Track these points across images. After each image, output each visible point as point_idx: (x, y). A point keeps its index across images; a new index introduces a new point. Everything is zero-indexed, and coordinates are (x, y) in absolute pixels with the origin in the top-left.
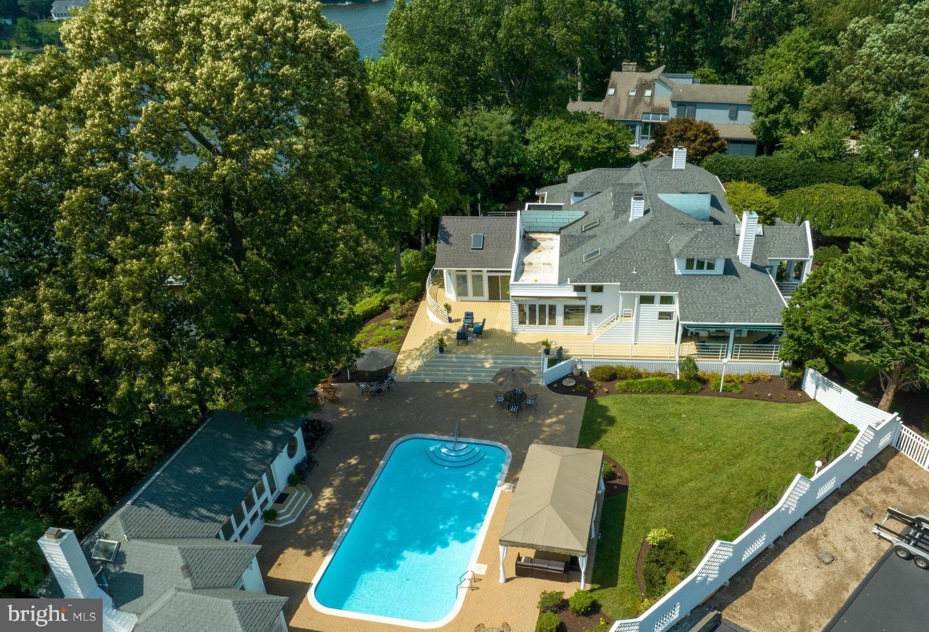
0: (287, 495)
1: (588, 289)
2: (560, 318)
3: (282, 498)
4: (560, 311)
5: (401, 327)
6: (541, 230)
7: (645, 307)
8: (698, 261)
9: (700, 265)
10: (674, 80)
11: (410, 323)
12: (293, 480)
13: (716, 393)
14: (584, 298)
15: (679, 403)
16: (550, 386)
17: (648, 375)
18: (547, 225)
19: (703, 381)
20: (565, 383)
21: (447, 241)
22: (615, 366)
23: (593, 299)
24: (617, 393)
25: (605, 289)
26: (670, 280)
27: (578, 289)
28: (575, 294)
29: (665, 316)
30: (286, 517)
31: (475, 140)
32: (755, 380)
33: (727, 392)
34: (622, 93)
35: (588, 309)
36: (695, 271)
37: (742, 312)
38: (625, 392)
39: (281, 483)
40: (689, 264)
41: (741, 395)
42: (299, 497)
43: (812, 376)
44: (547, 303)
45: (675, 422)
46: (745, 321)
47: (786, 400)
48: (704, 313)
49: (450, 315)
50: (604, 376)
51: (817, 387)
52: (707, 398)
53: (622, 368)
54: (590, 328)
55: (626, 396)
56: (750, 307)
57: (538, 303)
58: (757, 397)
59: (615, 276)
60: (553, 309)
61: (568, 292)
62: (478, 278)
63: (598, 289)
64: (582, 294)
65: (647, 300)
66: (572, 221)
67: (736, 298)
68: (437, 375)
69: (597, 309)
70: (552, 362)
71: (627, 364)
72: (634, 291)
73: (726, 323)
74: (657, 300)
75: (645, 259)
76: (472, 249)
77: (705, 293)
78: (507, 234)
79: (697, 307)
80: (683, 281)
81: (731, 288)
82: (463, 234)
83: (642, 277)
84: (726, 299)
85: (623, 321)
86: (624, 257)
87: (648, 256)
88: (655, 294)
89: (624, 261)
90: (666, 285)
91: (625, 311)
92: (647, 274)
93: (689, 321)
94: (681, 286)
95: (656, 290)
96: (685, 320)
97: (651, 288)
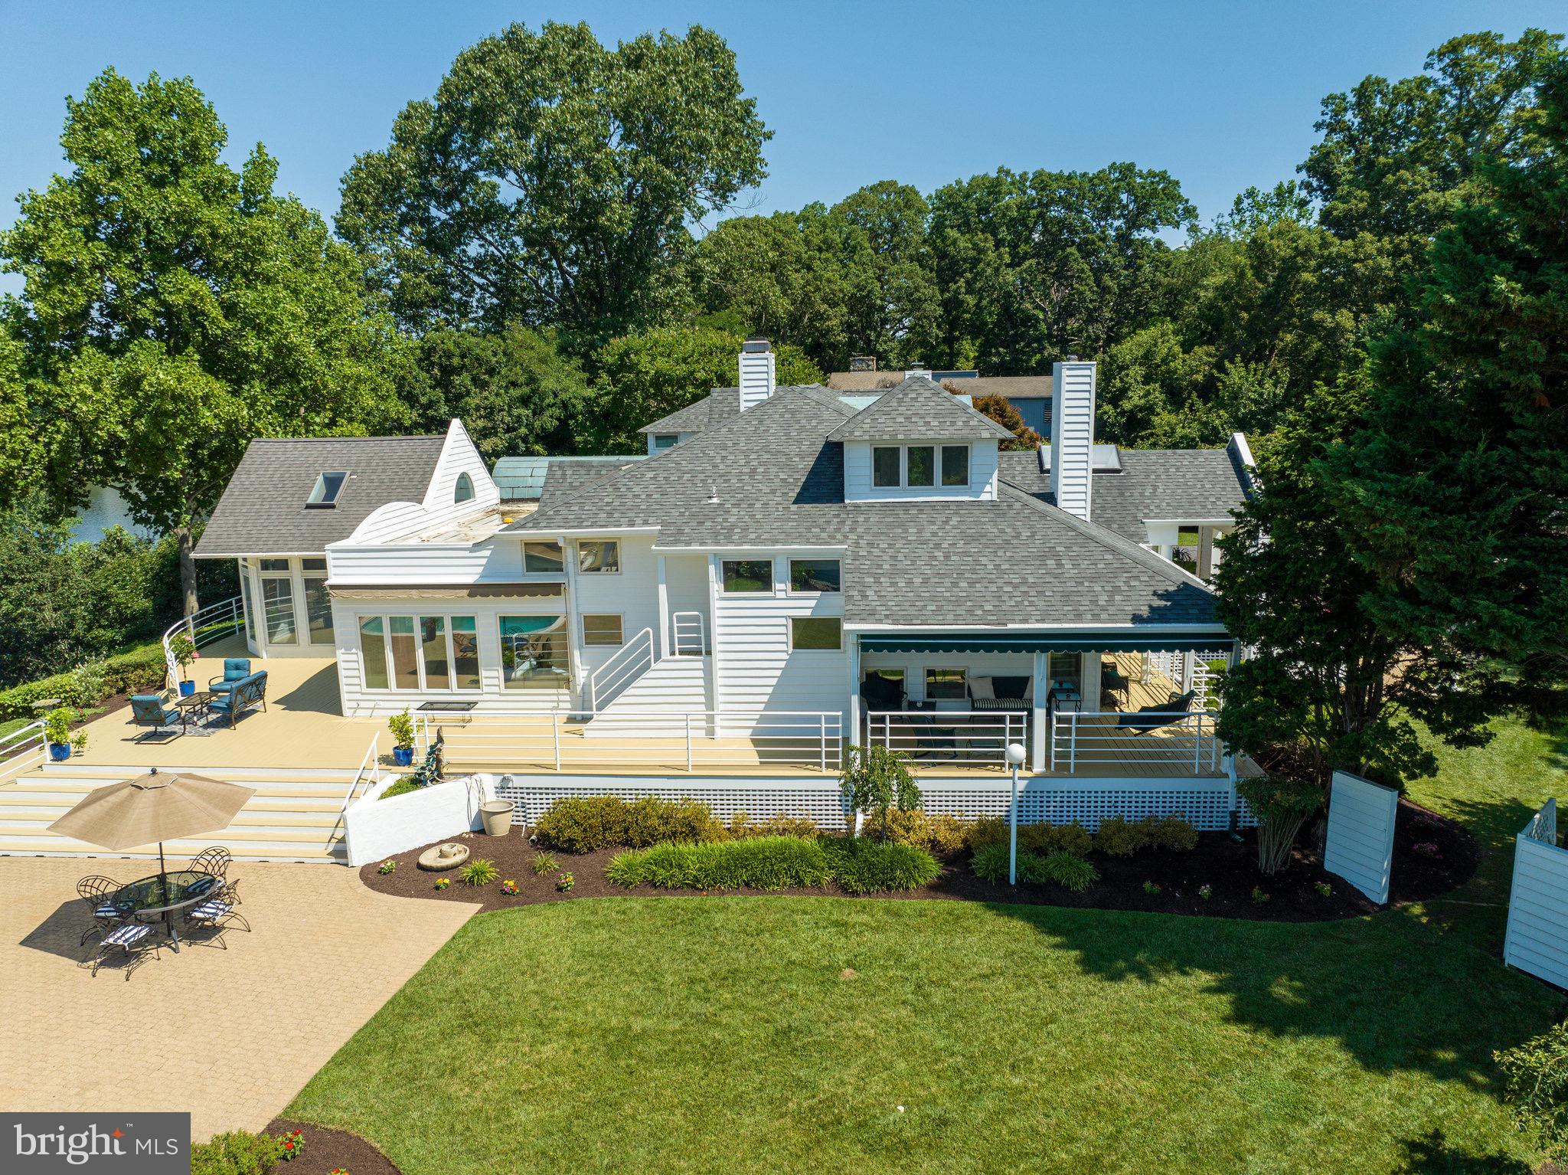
1: (571, 556)
2: (491, 665)
4: (489, 640)
7: (744, 603)
8: (913, 453)
9: (922, 476)
15: (840, 928)
16: (373, 870)
17: (746, 832)
20: (429, 859)
22: (627, 798)
23: (588, 594)
25: (624, 555)
26: (825, 516)
28: (529, 578)
35: (575, 633)
36: (905, 493)
38: (641, 884)
40: (886, 466)
44: (449, 611)
45: (802, 999)
48: (932, 599)
53: (647, 807)
55: (640, 900)
57: (417, 610)
59: (649, 512)
64: (552, 577)
65: (748, 576)
69: (604, 631)
72: (701, 544)
73: (1010, 626)
74: (781, 571)
75: (754, 471)
76: (309, 507)
77: (938, 546)
78: (415, 473)
79: (910, 583)
80: (867, 520)
81: (1026, 533)
82: (299, 476)
83: (735, 511)
84: (1009, 560)
85: (678, 657)
86: (691, 466)
87: (764, 464)
88: (774, 556)
89: (687, 476)
90: (809, 529)
91: (680, 619)
92: (751, 505)
93: (880, 621)
94: (860, 530)
95: (775, 542)
96: (863, 620)
97: (758, 537)
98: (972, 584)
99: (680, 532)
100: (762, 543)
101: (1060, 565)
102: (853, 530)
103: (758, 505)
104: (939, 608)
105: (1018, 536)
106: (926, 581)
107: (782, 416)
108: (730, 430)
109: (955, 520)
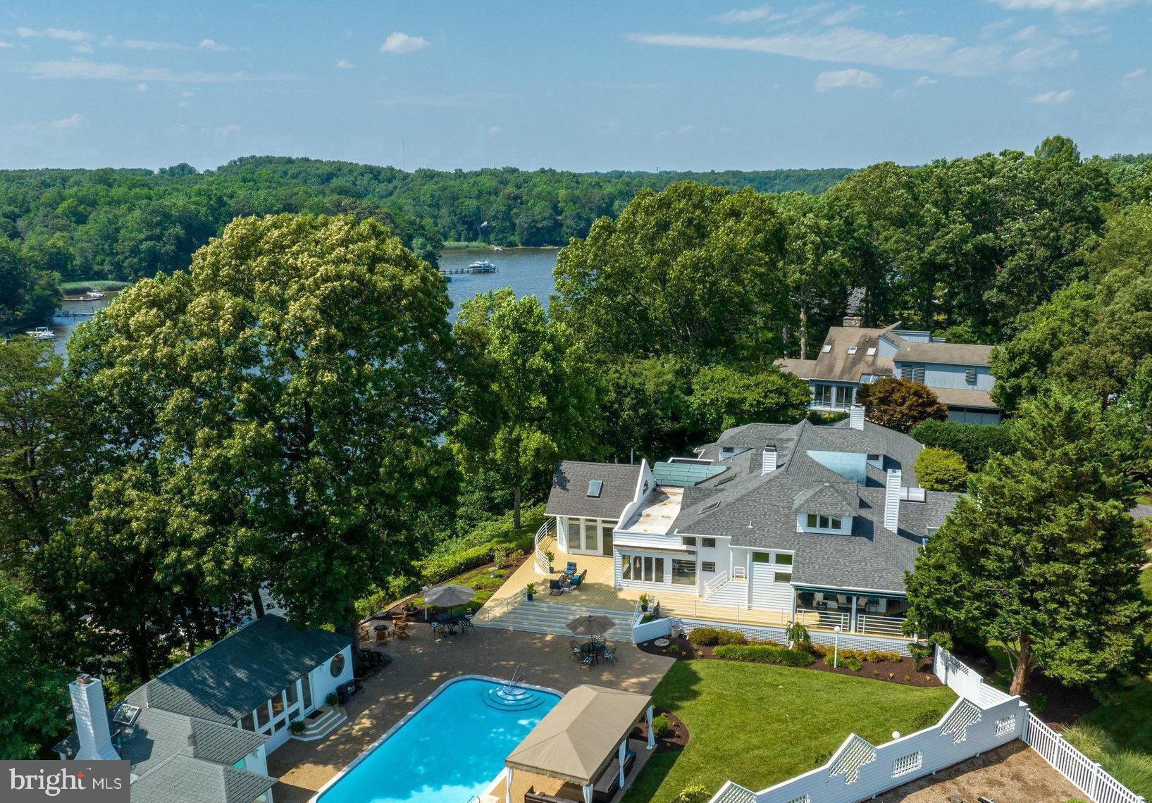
0: (321, 712)
1: (699, 542)
2: (668, 576)
3: (315, 715)
4: (668, 566)
5: (501, 576)
6: (674, 483)
7: (758, 566)
8: (821, 517)
9: (824, 523)
10: (906, 338)
11: (511, 573)
12: (330, 700)
13: (830, 668)
14: (693, 553)
15: (781, 674)
16: (640, 646)
17: (755, 643)
18: (682, 479)
19: (819, 655)
20: (657, 643)
21: (564, 487)
22: (718, 630)
23: (704, 555)
24: (714, 657)
25: (717, 543)
26: (788, 535)
27: (690, 541)
28: (684, 547)
29: (780, 577)
30: (314, 732)
31: (625, 387)
32: (881, 660)
33: (842, 668)
34: (840, 350)
35: (699, 567)
36: (817, 530)
37: (865, 577)
38: (723, 657)
39: (318, 700)
40: (812, 520)
41: (859, 672)
42: (334, 717)
43: (942, 655)
44: (654, 556)
45: (767, 691)
46: (866, 586)
47: (910, 683)
48: (821, 575)
49: (553, 564)
50: (703, 639)
51: (947, 669)
52: (816, 672)
53: (725, 633)
54: (702, 588)
55: (722, 662)
56: (875, 572)
57: (643, 555)
58: (877, 677)
59: (728, 530)
60: (660, 562)
61: (677, 544)
62: (591, 529)
63: (710, 543)
64: (691, 548)
65: (761, 557)
66: (709, 476)
67: (860, 561)
68: (521, 623)
69: (709, 567)
70: (646, 620)
71: (732, 629)
72: (746, 546)
74: (772, 558)
75: (765, 514)
76: (589, 496)
77: (826, 553)
79: (814, 567)
80: (806, 540)
82: (581, 481)
83: (757, 531)
85: (735, 581)
86: (743, 509)
87: (769, 510)
88: (771, 551)
89: (741, 514)
90: (783, 542)
91: (737, 569)
92: (763, 530)
93: (802, 582)
95: (771, 547)
96: (797, 581)
97: (765, 544)
98: (835, 570)
99: (738, 540)
100: (766, 547)
101: (866, 565)
102: (798, 544)
103: (766, 530)
104: (822, 578)
105: (855, 551)
106: (819, 567)
107: (778, 487)
108: (758, 492)
109: (834, 543)
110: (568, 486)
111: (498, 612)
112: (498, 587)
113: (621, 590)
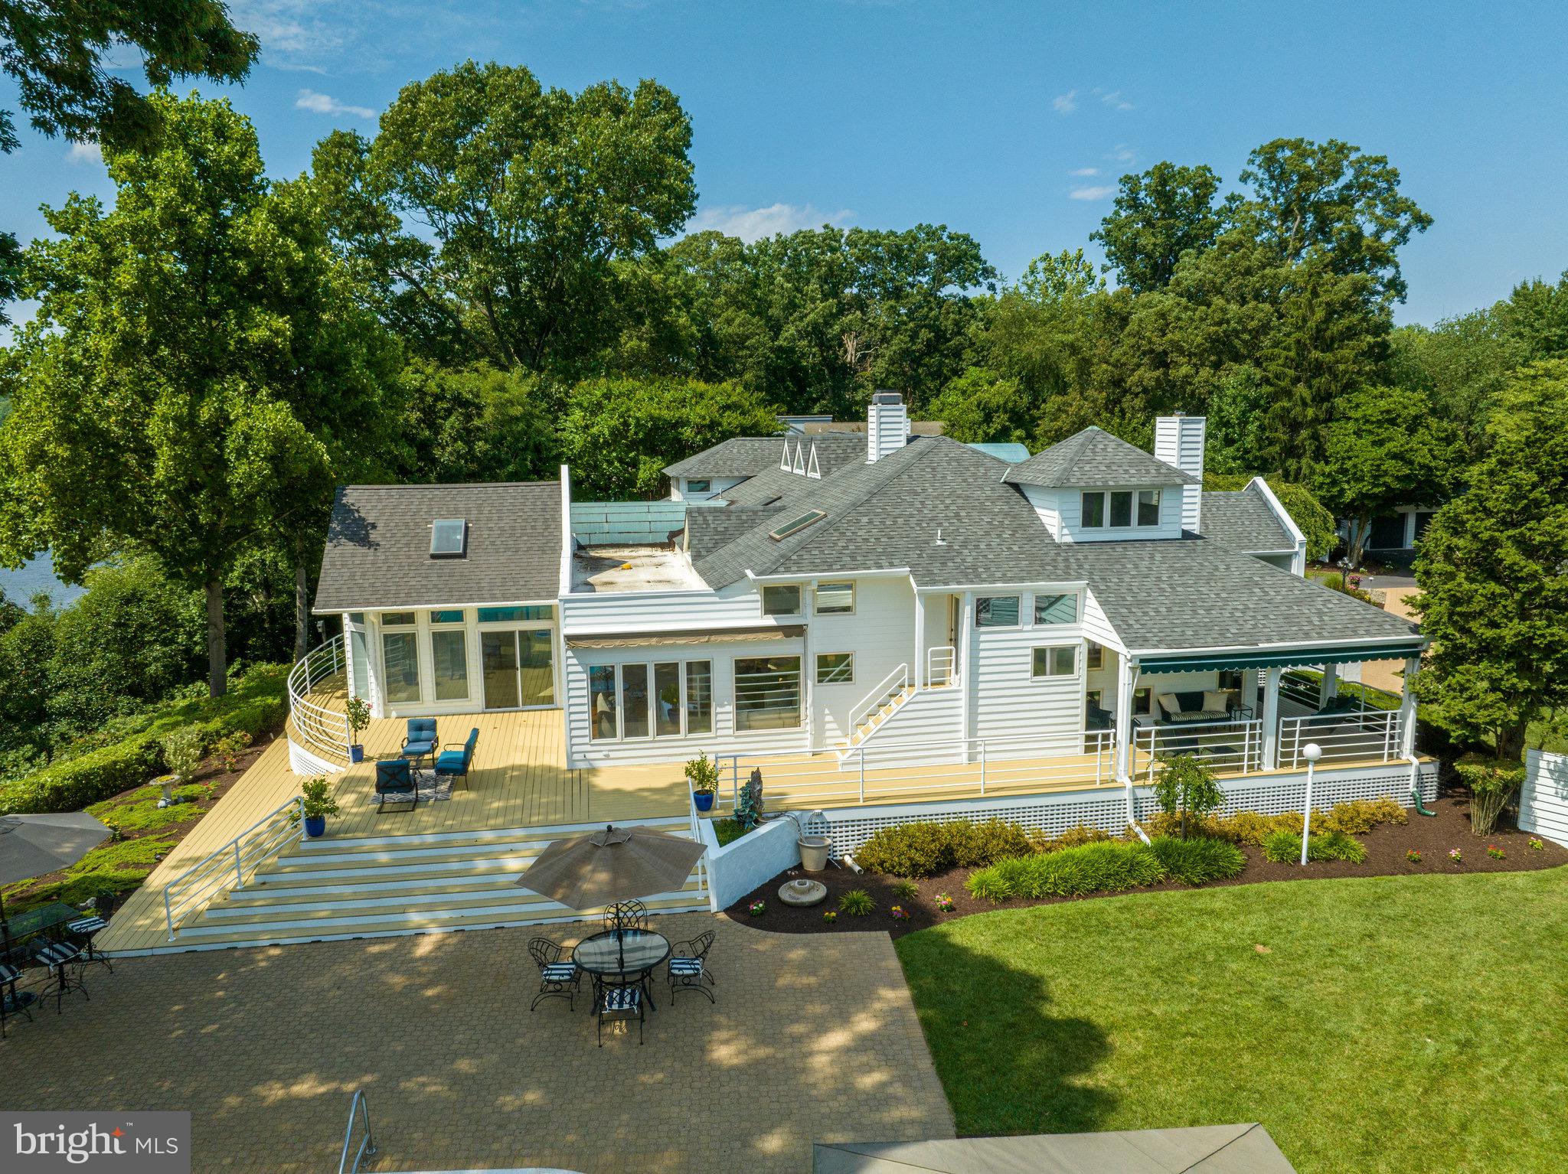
1: (809, 600)
4: (724, 683)
5: (191, 799)
6: (621, 539)
7: (994, 637)
17: (1049, 844)
18: (636, 527)
20: (785, 894)
21: (361, 542)
23: (821, 636)
25: (860, 596)
26: (1048, 555)
29: (1052, 662)
33: (1325, 862)
35: (809, 670)
36: (1106, 532)
38: (1007, 900)
40: (1090, 514)
41: (1370, 864)
43: (1553, 773)
54: (819, 729)
55: (1023, 912)
57: (652, 657)
58: (1421, 866)
59: (889, 556)
60: (702, 674)
61: (748, 613)
64: (788, 619)
65: (997, 611)
69: (836, 669)
70: (726, 832)
72: (959, 583)
73: (1261, 645)
74: (1027, 608)
75: (957, 515)
76: (434, 557)
77: (1159, 579)
78: (535, 520)
79: (1157, 611)
80: (1086, 557)
81: (1222, 567)
82: (406, 525)
83: (966, 552)
84: (1224, 589)
85: (930, 689)
86: (897, 512)
87: (962, 508)
88: (1021, 592)
89: (900, 521)
90: (1042, 566)
91: (934, 654)
92: (977, 547)
93: (1156, 646)
94: (1087, 566)
95: (1022, 580)
96: (1141, 646)
97: (1004, 575)
98: (1208, 610)
99: (930, 573)
100: (1011, 580)
101: (1266, 593)
102: (1080, 566)
103: (983, 546)
104: (1196, 633)
105: (1216, 569)
106: (1169, 610)
107: (949, 464)
108: (910, 477)
109: (1158, 557)
110: (374, 536)
111: (202, 895)
112: (186, 827)
113: (593, 771)
